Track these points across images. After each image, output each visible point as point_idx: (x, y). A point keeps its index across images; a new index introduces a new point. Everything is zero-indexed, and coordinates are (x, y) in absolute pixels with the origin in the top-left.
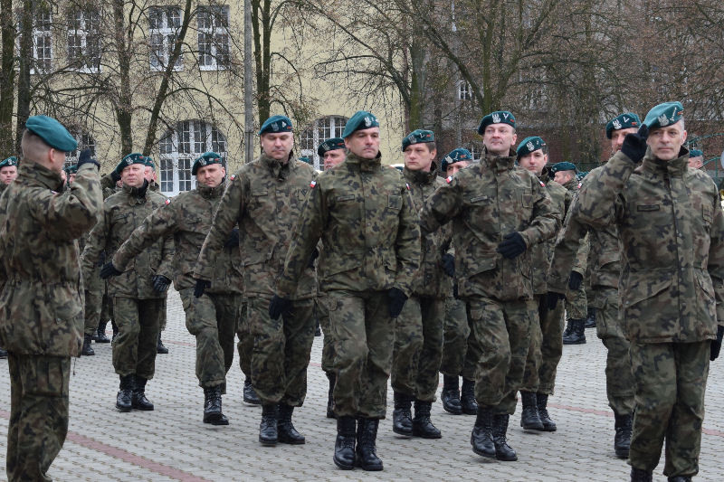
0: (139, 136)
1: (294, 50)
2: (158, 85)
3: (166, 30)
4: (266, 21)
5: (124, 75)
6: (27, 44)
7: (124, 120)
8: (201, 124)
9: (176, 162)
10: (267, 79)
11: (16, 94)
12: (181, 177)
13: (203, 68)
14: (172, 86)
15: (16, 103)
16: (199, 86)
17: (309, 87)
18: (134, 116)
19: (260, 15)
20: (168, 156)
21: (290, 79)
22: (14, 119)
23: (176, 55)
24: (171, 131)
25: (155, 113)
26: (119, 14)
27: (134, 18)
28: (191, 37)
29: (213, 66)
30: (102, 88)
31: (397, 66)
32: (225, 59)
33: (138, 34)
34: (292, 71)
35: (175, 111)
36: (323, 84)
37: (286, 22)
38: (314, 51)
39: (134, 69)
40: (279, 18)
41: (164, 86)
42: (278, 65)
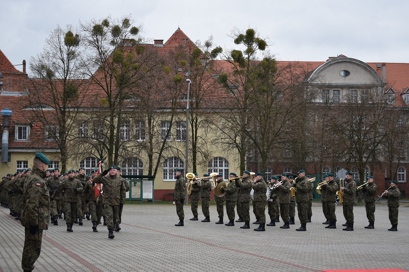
0: (155, 162)
1: (205, 135)
2: (161, 146)
3: (166, 128)
4: (196, 126)
5: (151, 142)
7: (150, 156)
9: (168, 170)
10: (196, 144)
11: (114, 147)
12: (170, 175)
13: (176, 140)
14: (166, 146)
15: (114, 149)
16: (174, 146)
17: (209, 147)
18: (154, 155)
19: (194, 124)
20: (166, 168)
21: (203, 144)
24: (166, 161)
25: (160, 154)
26: (150, 122)
27: (154, 124)
28: (173, 131)
30: (143, 146)
31: (237, 142)
33: (155, 129)
34: (204, 142)
35: (165, 154)
36: (214, 146)
37: (202, 126)
38: (211, 136)
39: (154, 140)
40: (200, 125)
41: (163, 146)
42: (199, 140)
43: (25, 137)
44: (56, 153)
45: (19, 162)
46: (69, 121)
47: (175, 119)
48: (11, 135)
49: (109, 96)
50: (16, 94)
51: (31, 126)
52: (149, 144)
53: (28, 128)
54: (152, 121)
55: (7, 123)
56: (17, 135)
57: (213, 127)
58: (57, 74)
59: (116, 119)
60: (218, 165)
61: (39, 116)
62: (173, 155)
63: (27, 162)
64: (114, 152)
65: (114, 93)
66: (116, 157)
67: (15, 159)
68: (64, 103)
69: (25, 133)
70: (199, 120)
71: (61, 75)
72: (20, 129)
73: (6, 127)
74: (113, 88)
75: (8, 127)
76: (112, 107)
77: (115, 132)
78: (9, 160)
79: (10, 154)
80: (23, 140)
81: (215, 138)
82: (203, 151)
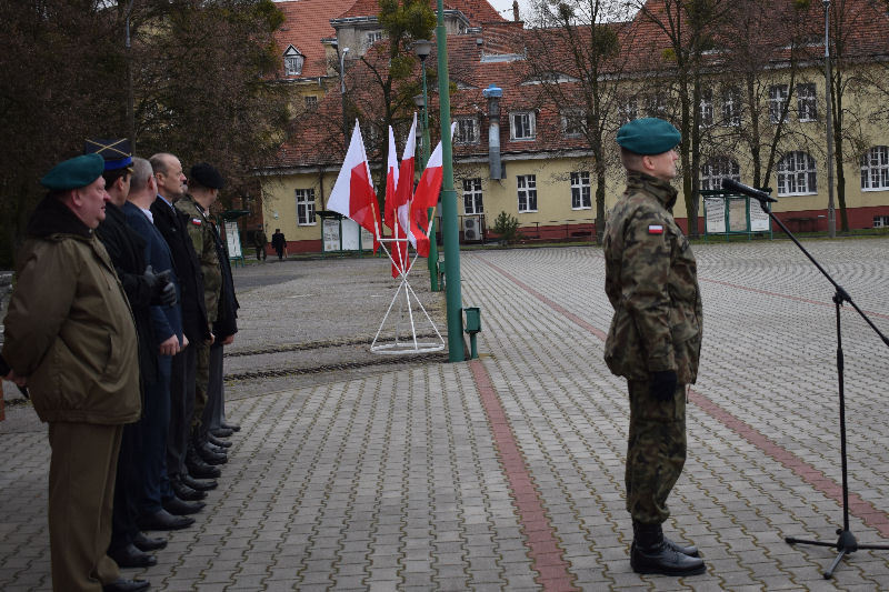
0: (765, 161)
1: (856, 107)
2: (775, 131)
3: (779, 99)
4: (839, 89)
5: (755, 126)
6: (698, 109)
7: (755, 152)
8: (801, 154)
9: (786, 176)
10: (840, 125)
13: (801, 120)
14: (783, 132)
16: (799, 130)
17: (865, 129)
18: (762, 149)
19: (835, 87)
21: (853, 124)
22: (691, 154)
23: (785, 113)
24: (783, 158)
25: (774, 147)
26: (751, 89)
27: (760, 92)
28: (794, 102)
29: (807, 119)
30: (741, 134)
32: (814, 114)
33: (762, 101)
34: (855, 119)
35: (784, 146)
36: (874, 127)
37: (850, 90)
38: (868, 107)
39: (761, 122)
40: (847, 88)
41: (779, 130)
42: (846, 116)
43: (527, 133)
44: (586, 157)
45: (521, 179)
46: (605, 98)
47: (798, 79)
48: (504, 131)
49: (676, 43)
50: (506, 59)
51: (537, 114)
52: (752, 130)
53: (532, 117)
54: (756, 86)
55: (495, 112)
56: (513, 131)
57: (872, 89)
58: (577, 12)
59: (691, 88)
60: (880, 162)
61: (552, 92)
62: (796, 148)
63: (534, 177)
64: (691, 149)
65: (685, 37)
66: (696, 157)
67: (513, 173)
68: (594, 63)
69: (527, 126)
70: (844, 77)
71: (586, 11)
72: (518, 119)
73: (494, 117)
74: (684, 27)
75: (498, 117)
76: (684, 65)
77: (692, 109)
78: (503, 175)
79: (504, 164)
80: (523, 138)
81: (875, 110)
82: (854, 135)
